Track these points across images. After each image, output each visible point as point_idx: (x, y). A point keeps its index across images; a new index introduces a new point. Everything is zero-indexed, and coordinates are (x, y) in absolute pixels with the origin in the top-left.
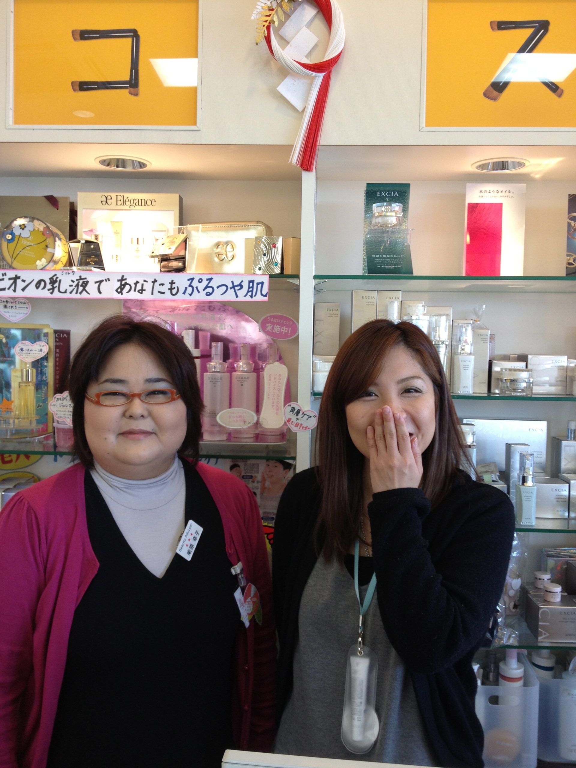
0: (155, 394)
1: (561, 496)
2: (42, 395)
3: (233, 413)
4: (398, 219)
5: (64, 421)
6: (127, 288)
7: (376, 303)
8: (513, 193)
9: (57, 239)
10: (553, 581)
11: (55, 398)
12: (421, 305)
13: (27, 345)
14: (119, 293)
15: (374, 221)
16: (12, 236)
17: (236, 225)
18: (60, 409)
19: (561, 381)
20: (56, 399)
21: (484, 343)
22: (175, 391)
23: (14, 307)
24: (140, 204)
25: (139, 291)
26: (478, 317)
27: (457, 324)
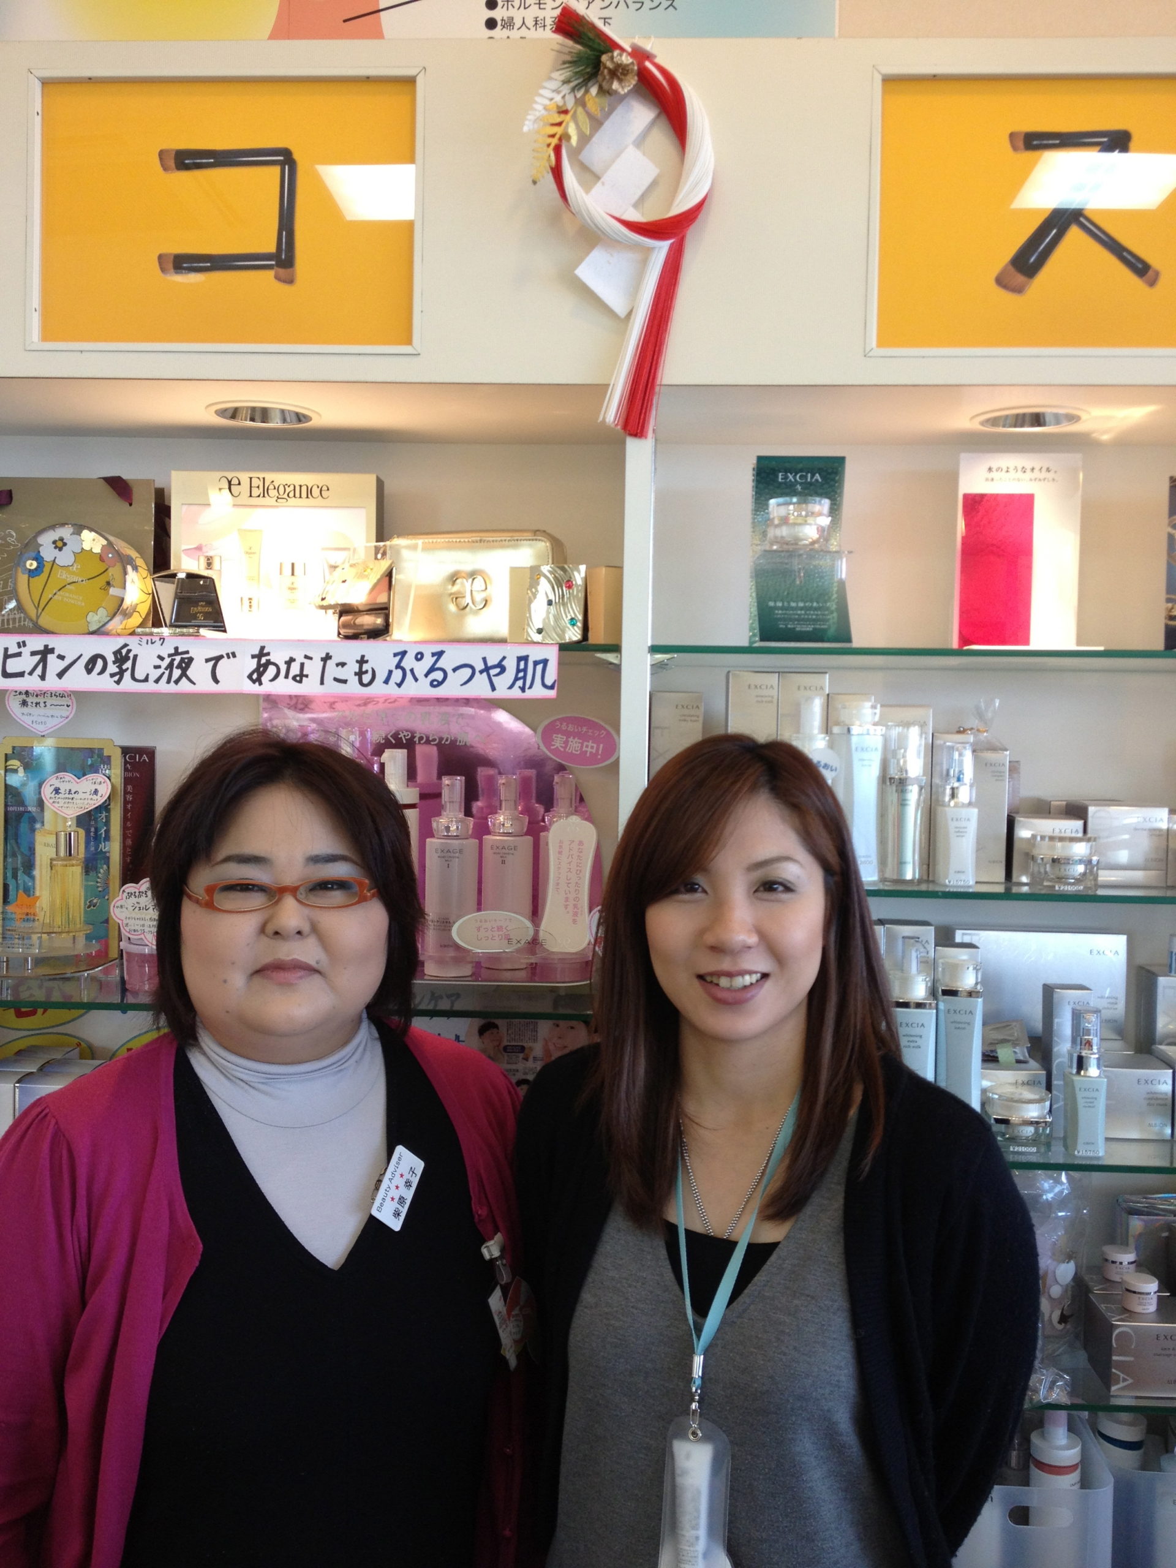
0: (326, 889)
1: (1155, 1093)
2: (97, 882)
3: (486, 921)
4: (821, 530)
5: (142, 939)
6: (271, 671)
7: (776, 697)
8: (1056, 472)
9: (129, 568)
10: (1140, 1265)
11: (124, 891)
12: (868, 704)
13: (68, 781)
14: (254, 682)
15: (772, 533)
16: (38, 563)
17: (491, 539)
18: (133, 915)
19: (1155, 860)
20: (125, 894)
21: (997, 780)
22: (367, 881)
23: (42, 705)
24: (298, 494)
25: (294, 678)
26: (986, 723)
27: (942, 742)
